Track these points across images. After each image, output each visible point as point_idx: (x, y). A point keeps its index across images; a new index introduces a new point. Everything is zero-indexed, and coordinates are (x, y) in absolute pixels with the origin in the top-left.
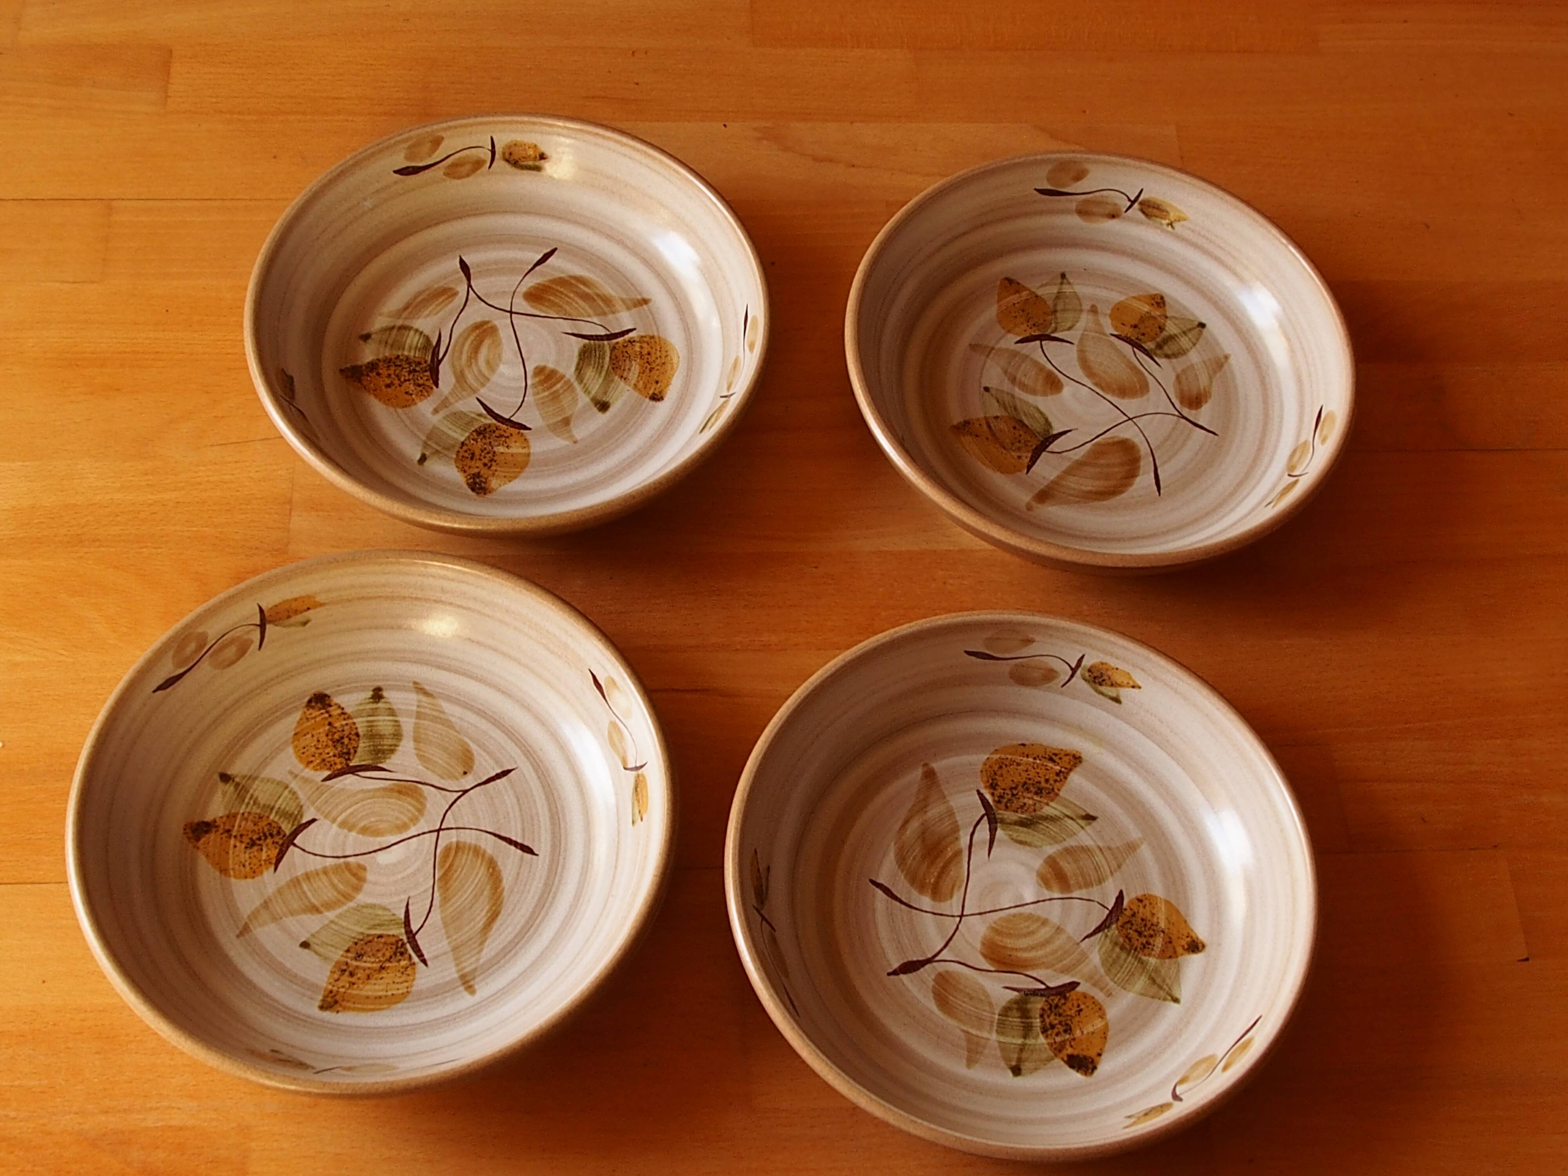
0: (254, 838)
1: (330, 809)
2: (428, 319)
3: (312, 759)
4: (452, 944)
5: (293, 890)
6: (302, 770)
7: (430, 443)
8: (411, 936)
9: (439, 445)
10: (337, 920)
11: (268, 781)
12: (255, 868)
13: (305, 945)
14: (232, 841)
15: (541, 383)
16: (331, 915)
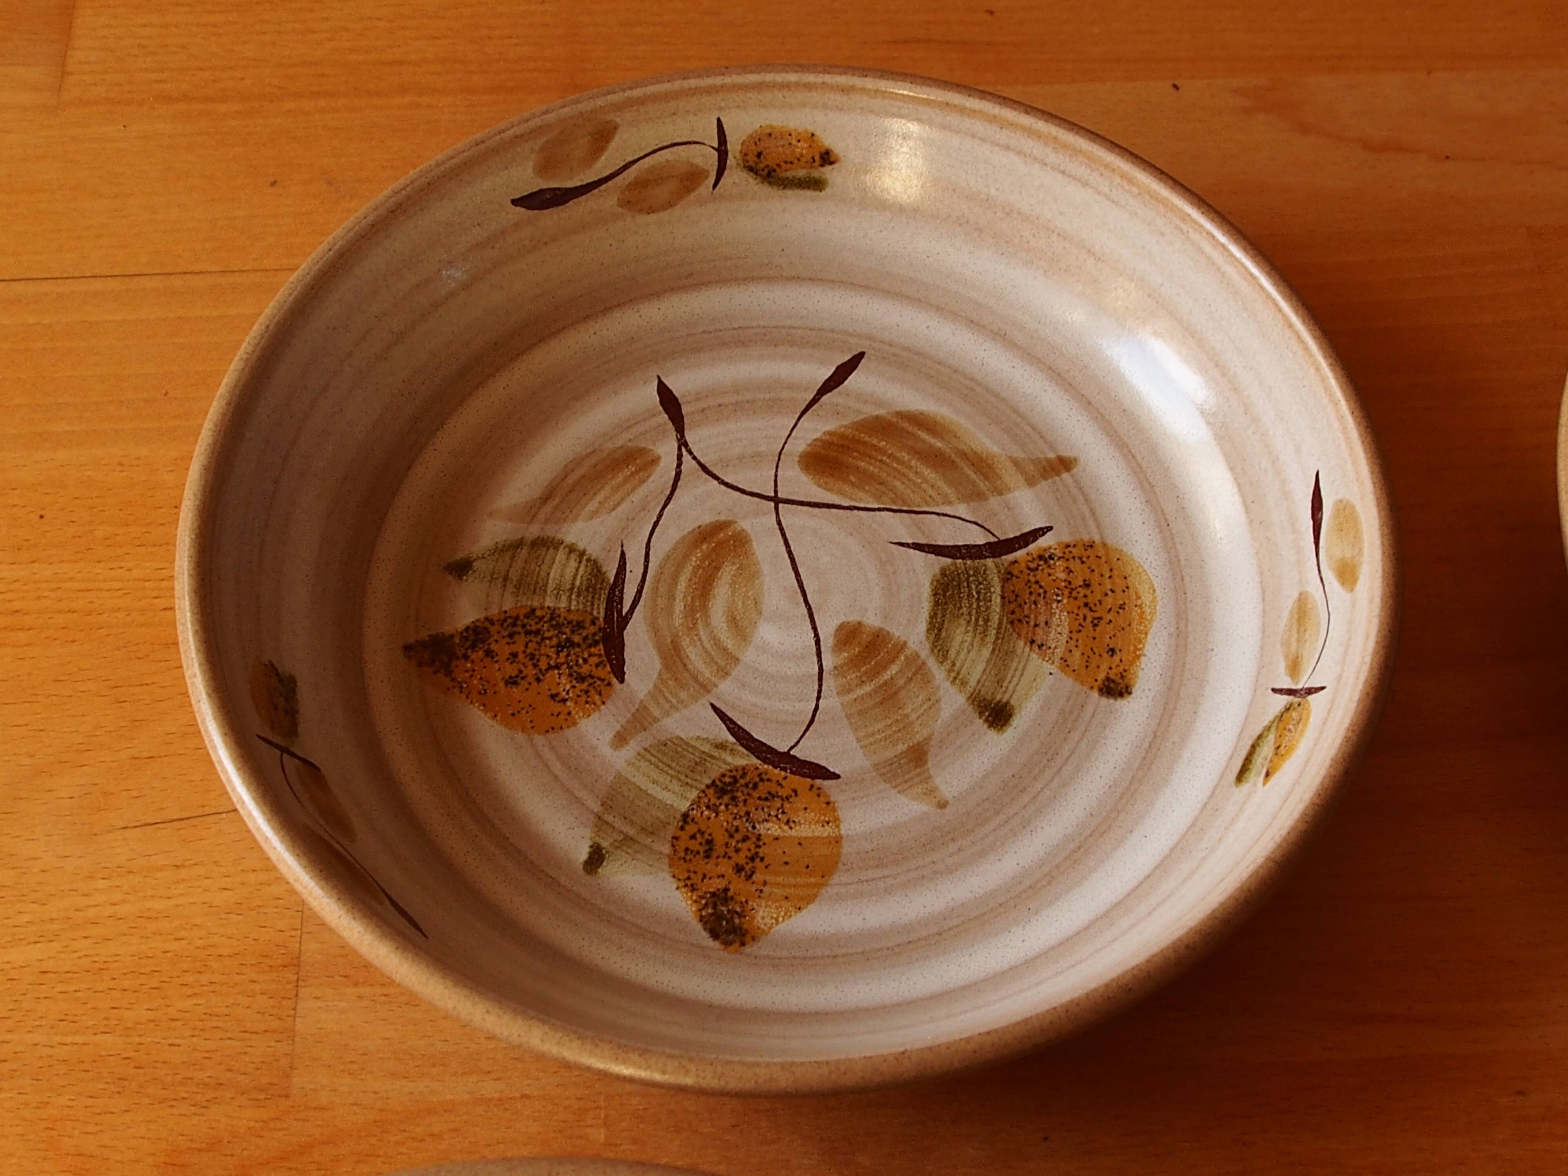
2: (595, 521)
7: (609, 818)
9: (633, 823)
15: (854, 663)
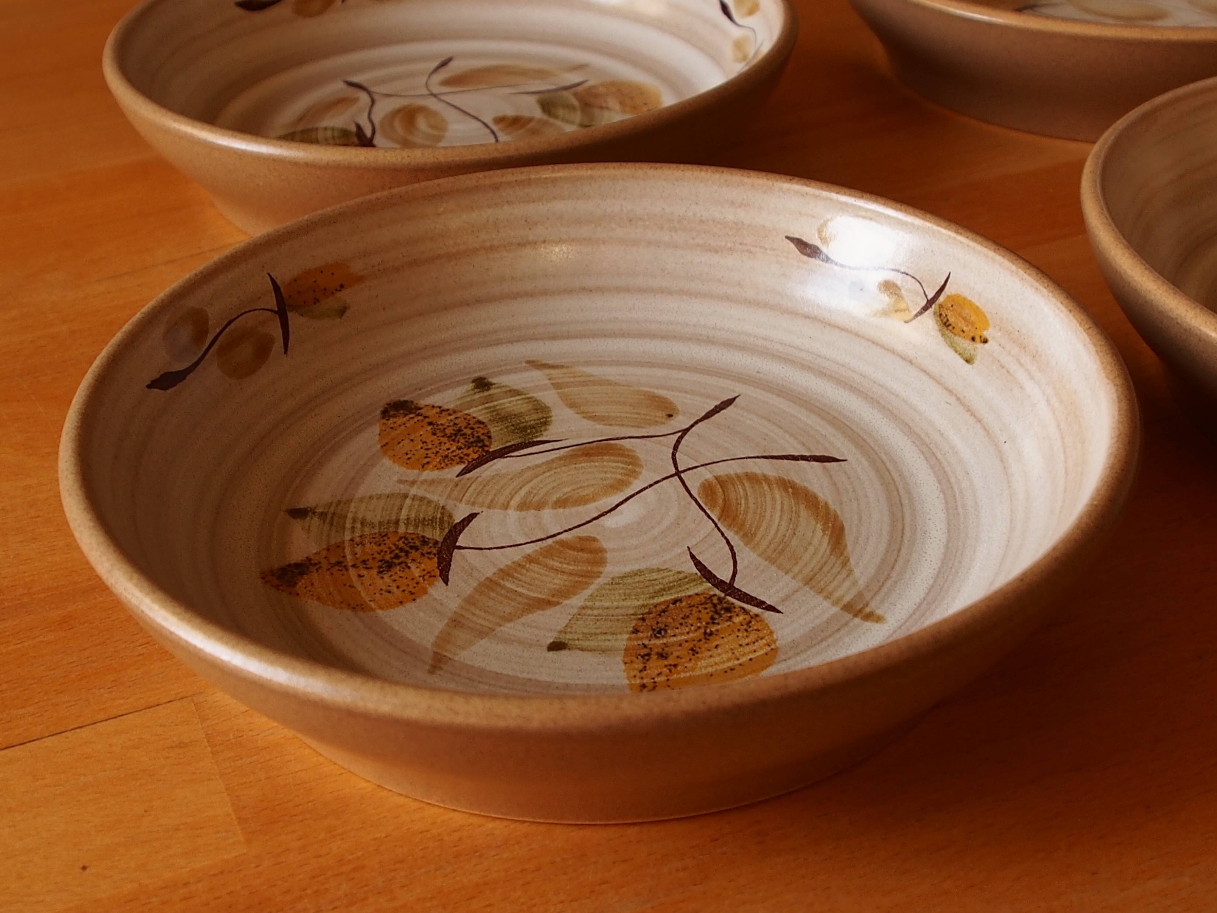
0: (388, 557)
1: (490, 498)
2: (334, 119)
3: (427, 460)
4: (800, 577)
5: (493, 594)
6: (419, 475)
8: (728, 588)
10: (590, 604)
11: (371, 497)
12: (411, 588)
13: (556, 646)
14: (352, 572)
15: (509, 126)
16: (577, 601)
